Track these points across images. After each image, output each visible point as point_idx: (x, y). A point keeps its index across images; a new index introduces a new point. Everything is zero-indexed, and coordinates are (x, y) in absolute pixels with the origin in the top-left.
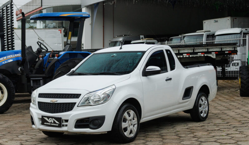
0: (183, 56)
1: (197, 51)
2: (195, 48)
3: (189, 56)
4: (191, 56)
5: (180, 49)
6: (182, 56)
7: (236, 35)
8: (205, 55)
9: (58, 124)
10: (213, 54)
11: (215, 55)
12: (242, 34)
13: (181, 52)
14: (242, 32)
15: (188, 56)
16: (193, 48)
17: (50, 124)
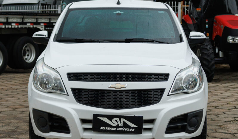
0: (12, 26)
1: (26, 21)
2: (25, 17)
3: (18, 27)
4: (20, 26)
5: (9, 16)
6: (10, 27)
7: (31, 5)
8: (35, 26)
9: (133, 128)
10: (42, 26)
11: (43, 27)
12: (40, 5)
13: (10, 20)
14: (40, 3)
15: (16, 27)
16: (22, 17)
17: (115, 129)
